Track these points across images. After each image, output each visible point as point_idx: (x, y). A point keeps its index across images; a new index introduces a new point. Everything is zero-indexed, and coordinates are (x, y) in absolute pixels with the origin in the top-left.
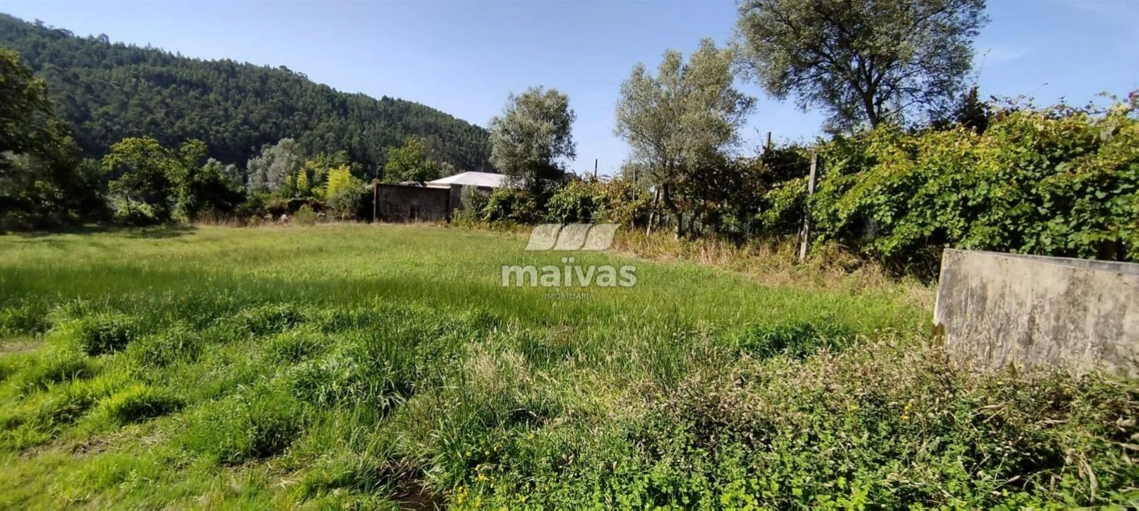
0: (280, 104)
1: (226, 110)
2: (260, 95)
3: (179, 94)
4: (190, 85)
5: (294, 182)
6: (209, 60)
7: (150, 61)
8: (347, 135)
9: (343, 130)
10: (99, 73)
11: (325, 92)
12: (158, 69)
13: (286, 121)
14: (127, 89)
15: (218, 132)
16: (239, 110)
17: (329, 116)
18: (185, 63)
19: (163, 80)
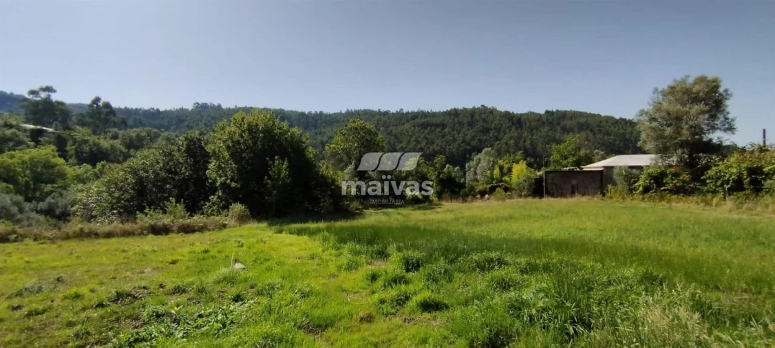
0: (481, 128)
1: (454, 136)
2: (471, 124)
3: (432, 131)
4: (437, 126)
5: (492, 174)
6: (445, 110)
7: (419, 117)
8: (522, 140)
9: (520, 137)
10: (400, 128)
11: (508, 116)
12: (423, 120)
13: (485, 137)
14: (410, 133)
15: (450, 149)
16: (460, 135)
17: (510, 130)
18: (434, 115)
19: (424, 126)
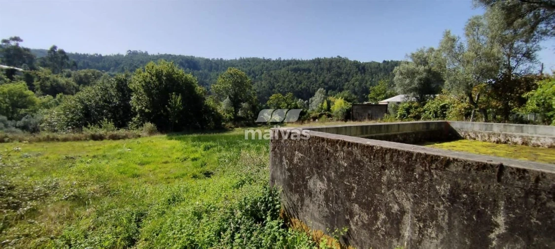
0: (336, 73)
1: (316, 78)
2: (329, 70)
3: (300, 75)
4: (305, 70)
5: (322, 106)
6: (311, 59)
7: (293, 64)
8: (365, 82)
9: (363, 80)
10: (278, 71)
11: (356, 64)
12: (295, 66)
13: (338, 79)
14: (285, 76)
15: (313, 88)
16: (321, 78)
17: (357, 74)
18: (303, 62)
19: (295, 70)
